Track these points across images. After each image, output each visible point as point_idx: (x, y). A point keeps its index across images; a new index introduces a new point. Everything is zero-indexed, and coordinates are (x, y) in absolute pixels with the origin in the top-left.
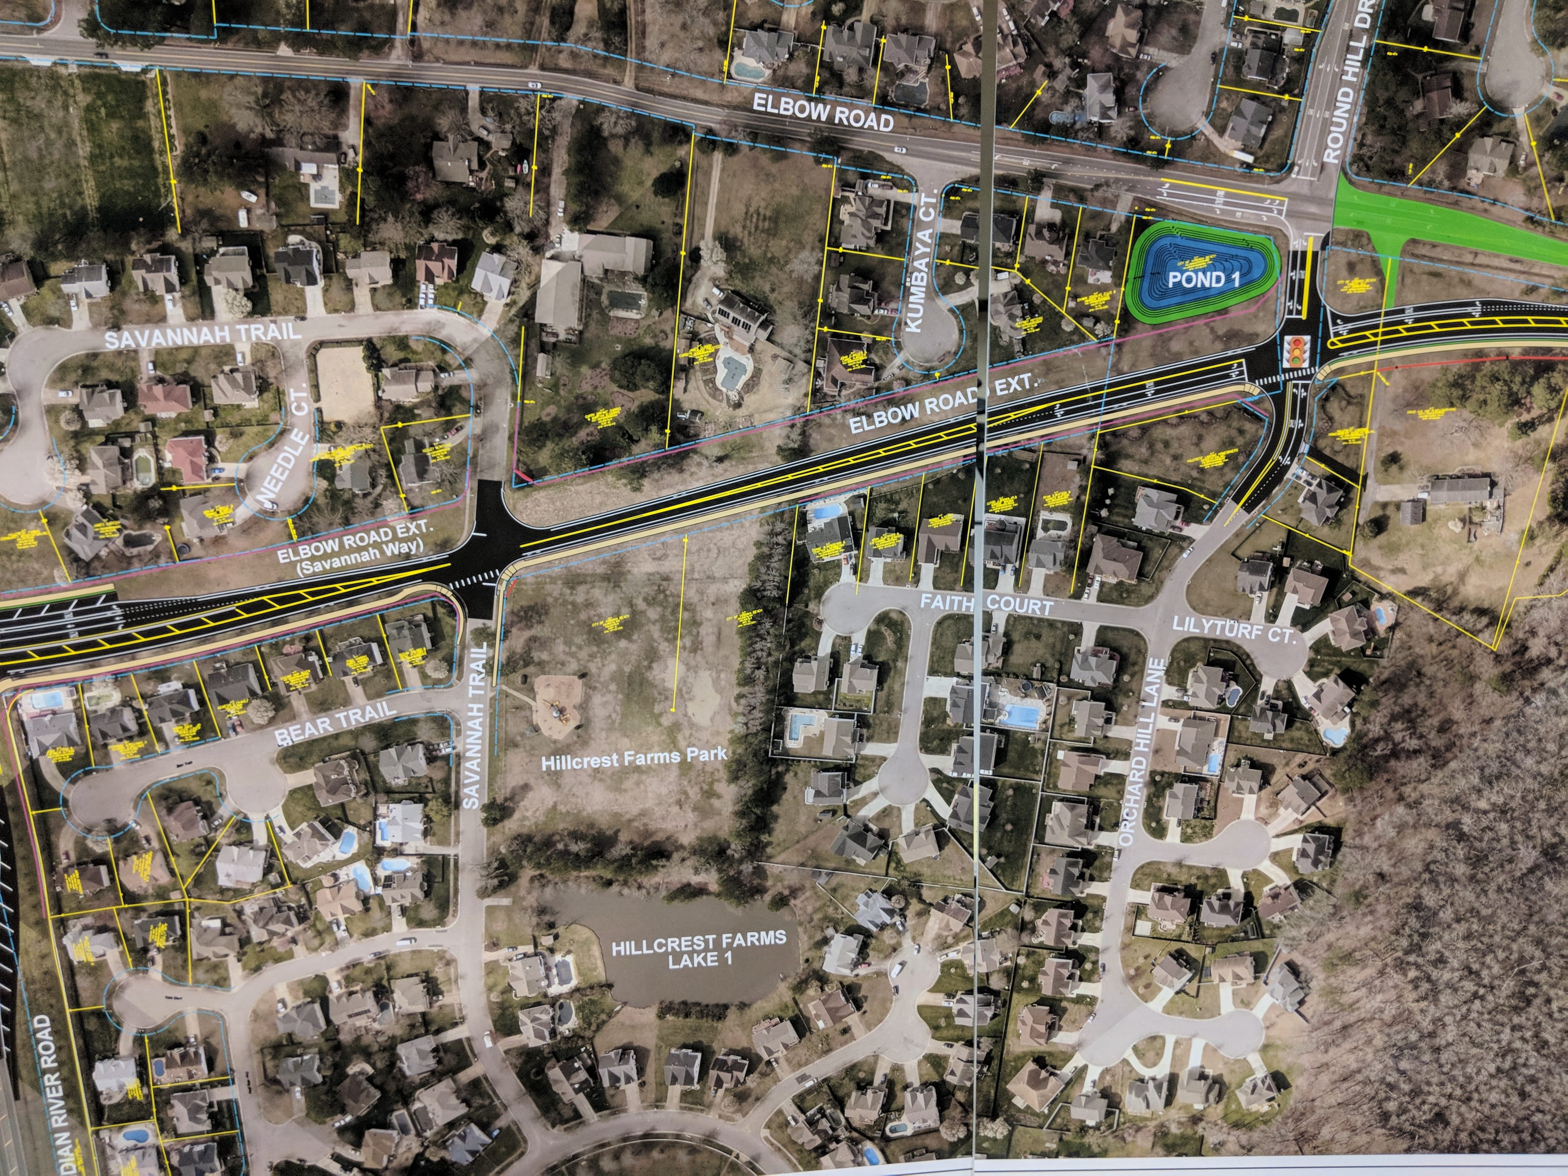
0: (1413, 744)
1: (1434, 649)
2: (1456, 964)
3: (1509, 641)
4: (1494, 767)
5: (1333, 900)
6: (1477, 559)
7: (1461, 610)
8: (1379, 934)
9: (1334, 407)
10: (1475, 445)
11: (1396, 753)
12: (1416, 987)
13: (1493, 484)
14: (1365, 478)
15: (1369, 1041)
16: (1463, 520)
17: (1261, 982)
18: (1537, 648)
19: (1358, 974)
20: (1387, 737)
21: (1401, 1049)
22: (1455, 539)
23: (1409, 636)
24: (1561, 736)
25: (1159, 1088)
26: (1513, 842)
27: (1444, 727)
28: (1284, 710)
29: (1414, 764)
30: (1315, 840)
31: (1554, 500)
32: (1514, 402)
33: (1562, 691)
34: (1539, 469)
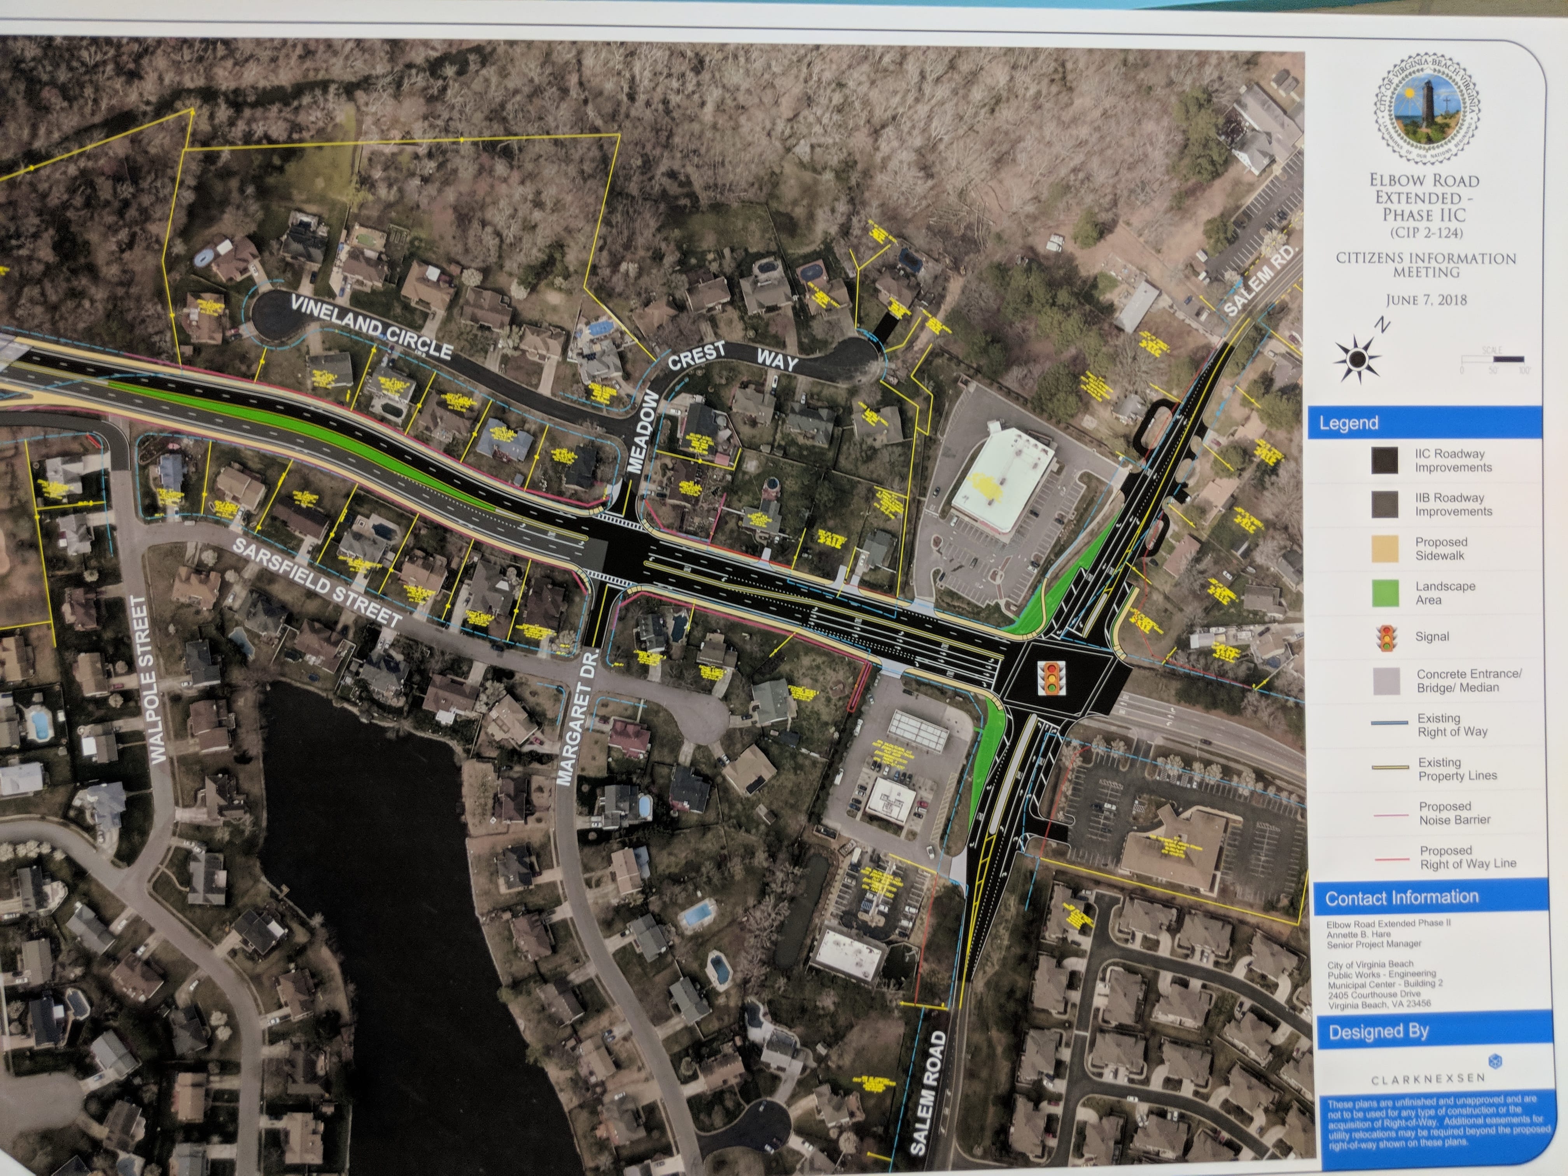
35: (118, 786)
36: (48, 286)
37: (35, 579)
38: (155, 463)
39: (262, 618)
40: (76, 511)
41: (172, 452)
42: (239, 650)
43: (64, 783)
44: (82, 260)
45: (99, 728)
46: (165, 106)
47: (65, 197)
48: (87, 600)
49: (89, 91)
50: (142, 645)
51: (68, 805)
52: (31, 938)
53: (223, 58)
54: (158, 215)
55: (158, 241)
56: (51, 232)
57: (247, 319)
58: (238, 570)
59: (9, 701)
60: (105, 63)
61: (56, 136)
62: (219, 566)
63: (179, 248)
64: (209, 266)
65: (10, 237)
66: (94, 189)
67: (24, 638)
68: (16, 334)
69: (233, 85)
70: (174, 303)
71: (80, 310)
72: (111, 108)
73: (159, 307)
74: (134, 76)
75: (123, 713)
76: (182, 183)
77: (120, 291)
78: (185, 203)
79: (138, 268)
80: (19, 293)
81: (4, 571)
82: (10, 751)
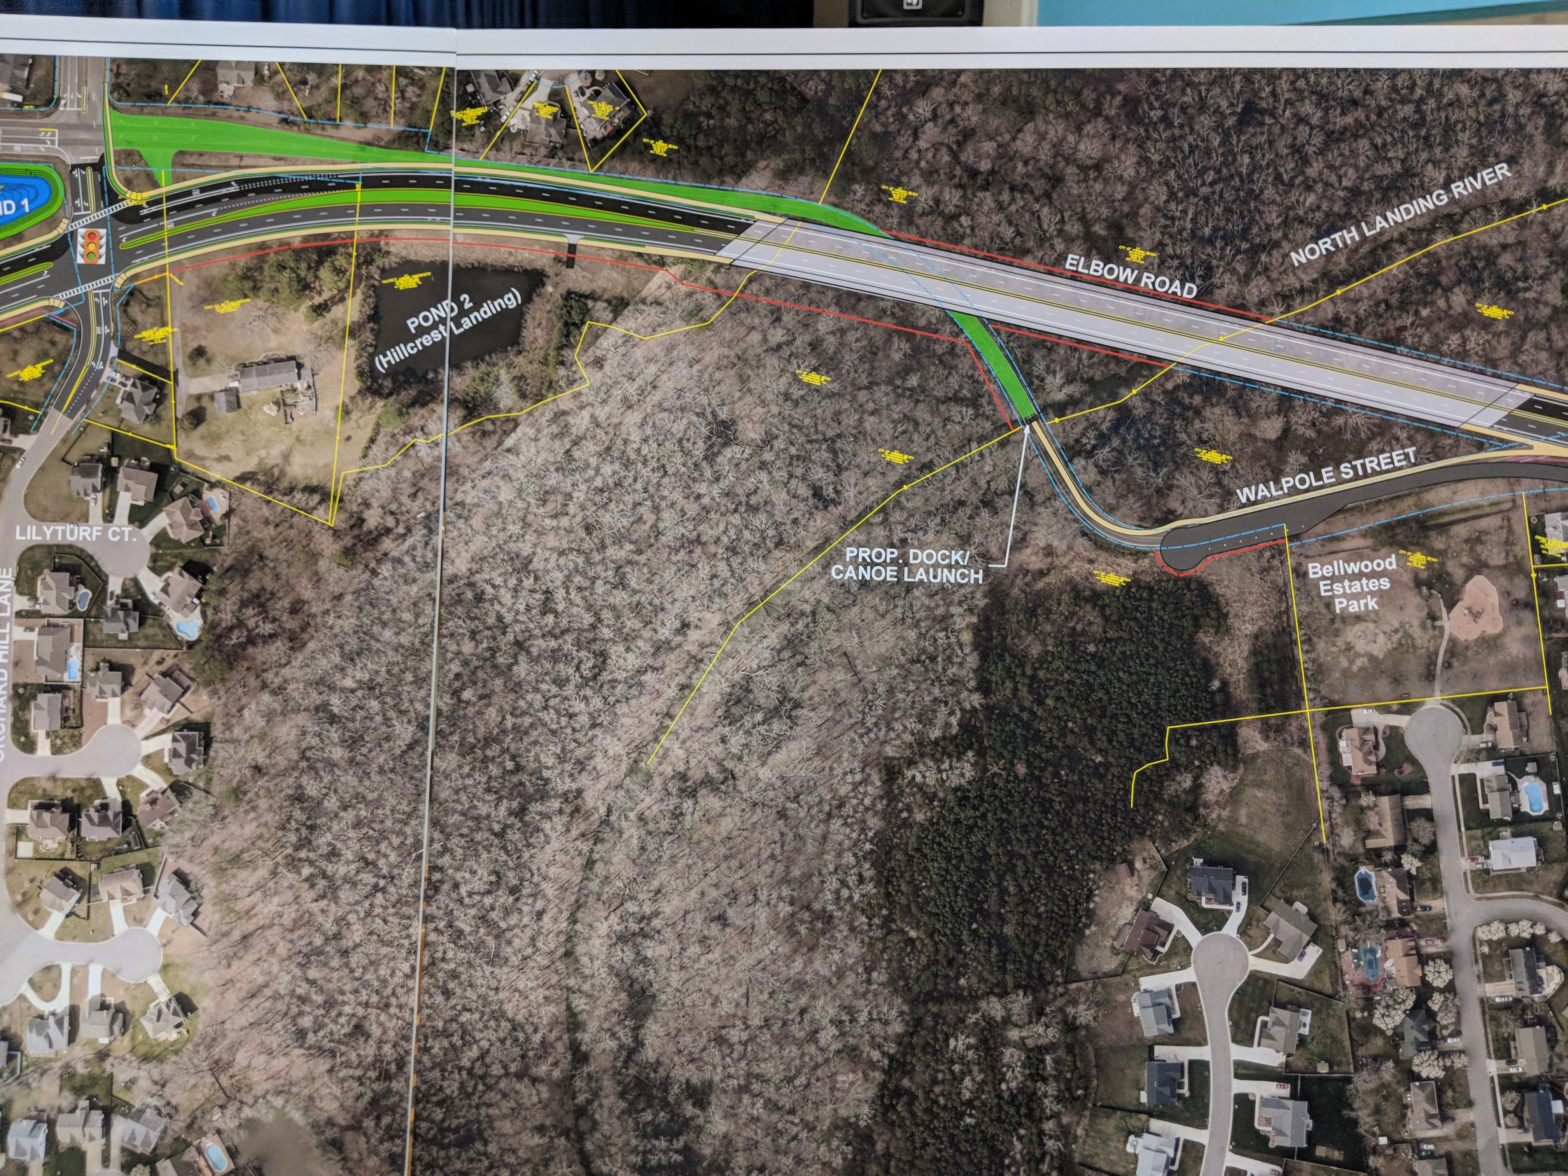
0: (267, 628)
1: (271, 530)
2: (350, 857)
3: (343, 516)
4: (353, 643)
5: (212, 800)
6: (298, 439)
7: (290, 490)
8: (264, 830)
9: (135, 310)
10: (276, 331)
11: (251, 641)
12: (313, 886)
13: (300, 366)
14: (176, 373)
15: (272, 950)
16: (277, 403)
17: (151, 895)
18: (373, 518)
19: (248, 878)
20: (240, 624)
21: (307, 956)
22: (272, 422)
23: (244, 520)
24: (415, 604)
25: (59, 1023)
26: (387, 720)
27: (296, 608)
28: (136, 607)
29: (273, 649)
30: (185, 738)
31: (361, 374)
32: (304, 287)
33: (407, 559)
34: (341, 346)
36: (1554, 331)
37: (1528, 640)
43: (1557, 861)
51: (1564, 884)
52: (1526, 1024)
56: (1561, 274)
59: (1501, 770)
65: (1519, 279)
67: (1518, 702)
68: (1518, 381)
80: (1523, 338)
81: (1497, 630)
82: (1502, 823)
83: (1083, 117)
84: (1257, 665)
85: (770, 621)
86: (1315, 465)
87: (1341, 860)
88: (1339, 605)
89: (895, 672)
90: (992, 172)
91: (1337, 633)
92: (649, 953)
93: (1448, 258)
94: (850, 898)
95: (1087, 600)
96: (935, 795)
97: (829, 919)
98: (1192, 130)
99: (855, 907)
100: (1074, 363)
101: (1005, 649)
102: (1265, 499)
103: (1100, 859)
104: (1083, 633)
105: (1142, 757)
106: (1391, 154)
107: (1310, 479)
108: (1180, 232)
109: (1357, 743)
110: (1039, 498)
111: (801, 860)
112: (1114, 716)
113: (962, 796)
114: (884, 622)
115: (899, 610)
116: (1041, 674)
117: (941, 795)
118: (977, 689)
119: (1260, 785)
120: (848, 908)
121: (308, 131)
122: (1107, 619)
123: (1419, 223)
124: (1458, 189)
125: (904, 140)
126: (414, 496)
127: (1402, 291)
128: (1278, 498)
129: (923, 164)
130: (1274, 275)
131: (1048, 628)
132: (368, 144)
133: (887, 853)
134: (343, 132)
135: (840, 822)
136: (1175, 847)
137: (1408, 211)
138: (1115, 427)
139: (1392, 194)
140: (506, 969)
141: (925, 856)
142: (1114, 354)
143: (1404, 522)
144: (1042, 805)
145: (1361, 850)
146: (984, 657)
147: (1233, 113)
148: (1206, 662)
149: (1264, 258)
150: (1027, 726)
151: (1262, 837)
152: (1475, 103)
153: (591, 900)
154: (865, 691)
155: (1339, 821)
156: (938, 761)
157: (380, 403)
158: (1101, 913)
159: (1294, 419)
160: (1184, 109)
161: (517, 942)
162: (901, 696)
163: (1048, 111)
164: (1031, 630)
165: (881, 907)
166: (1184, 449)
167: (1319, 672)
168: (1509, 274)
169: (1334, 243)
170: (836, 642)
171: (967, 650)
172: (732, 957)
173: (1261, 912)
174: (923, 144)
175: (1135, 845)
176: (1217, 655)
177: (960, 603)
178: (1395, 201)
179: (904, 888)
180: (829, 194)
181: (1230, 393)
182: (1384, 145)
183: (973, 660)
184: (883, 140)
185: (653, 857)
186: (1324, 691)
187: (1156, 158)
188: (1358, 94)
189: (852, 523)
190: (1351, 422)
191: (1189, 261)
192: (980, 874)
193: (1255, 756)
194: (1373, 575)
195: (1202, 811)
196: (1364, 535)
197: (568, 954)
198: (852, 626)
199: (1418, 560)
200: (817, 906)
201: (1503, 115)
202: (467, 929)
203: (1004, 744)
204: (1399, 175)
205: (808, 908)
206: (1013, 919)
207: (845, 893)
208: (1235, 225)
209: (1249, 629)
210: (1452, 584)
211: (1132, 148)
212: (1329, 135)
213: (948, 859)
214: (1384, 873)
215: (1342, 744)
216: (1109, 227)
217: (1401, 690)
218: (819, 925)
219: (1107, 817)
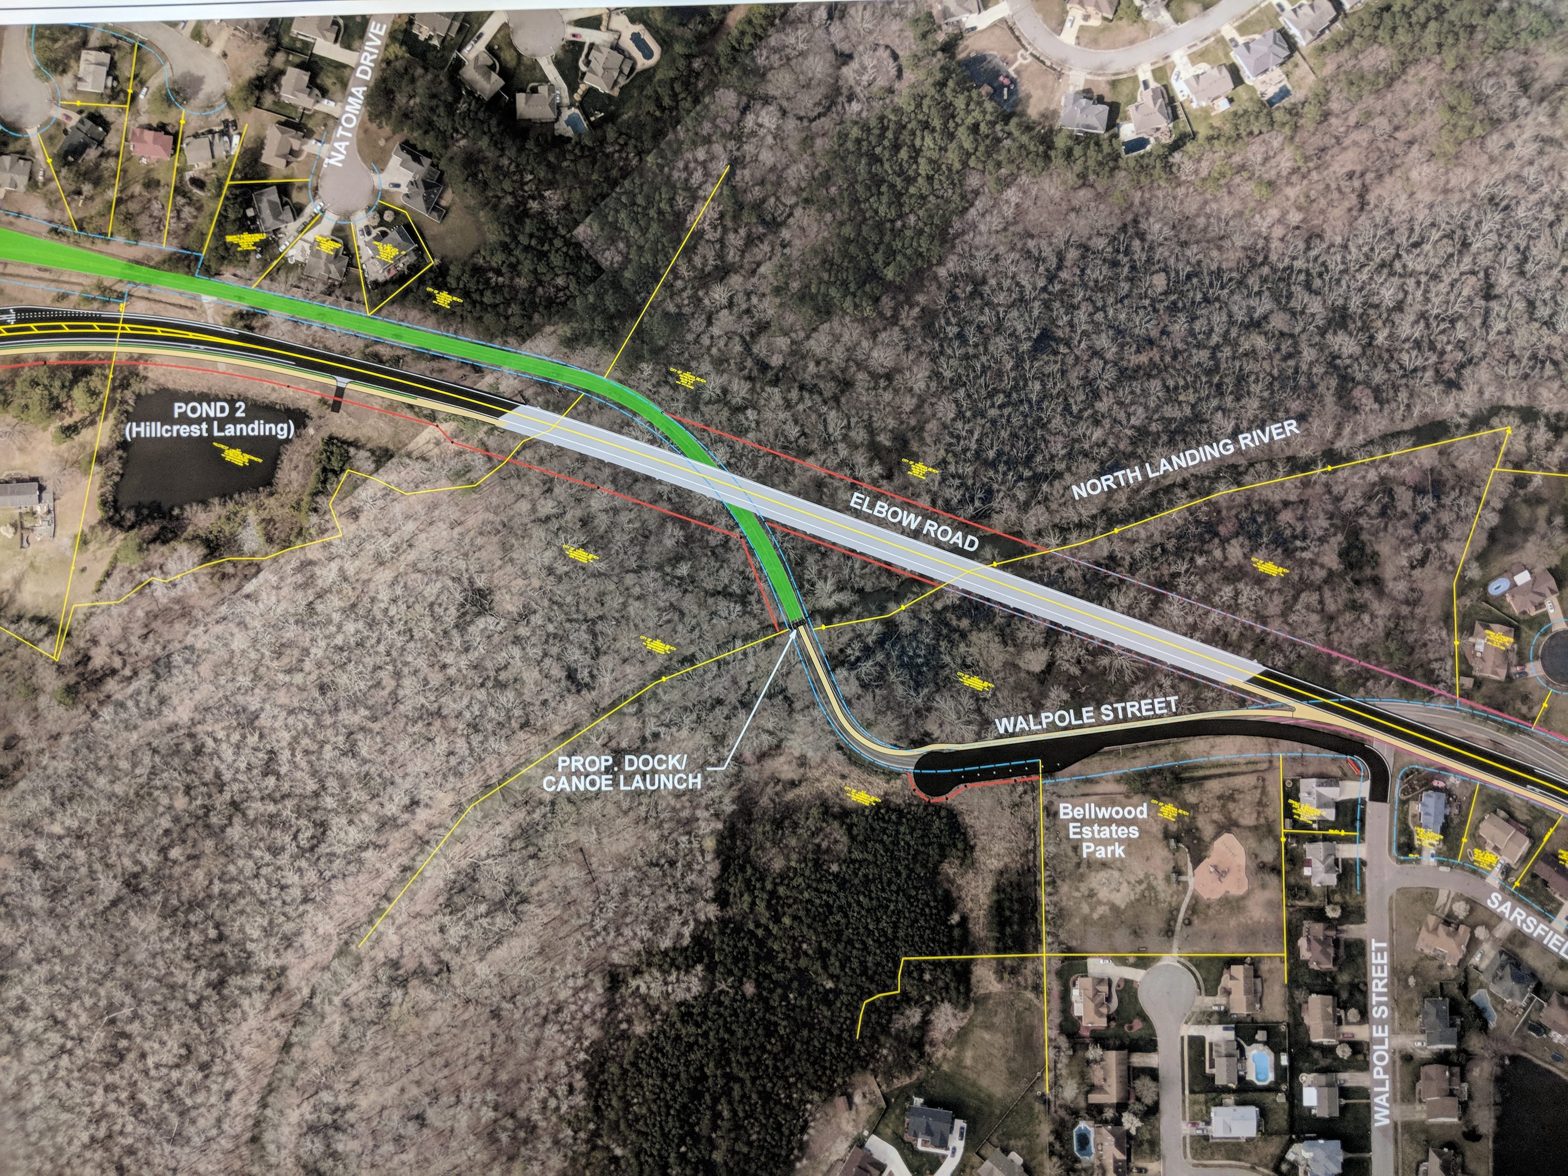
3: (69, 652)
4: (65, 788)
6: (32, 565)
7: (18, 619)
10: (21, 449)
13: (42, 489)
16: (14, 525)
18: (99, 658)
22: (7, 545)
24: (133, 753)
26: (92, 873)
27: (10, 744)
31: (104, 503)
32: (56, 406)
33: (130, 703)
34: (86, 472)
35: (1336, 1144)
36: (1327, 594)
37: (1272, 905)
38: (1417, 799)
39: (1509, 983)
40: (1326, 839)
41: (1436, 789)
42: (1480, 1013)
43: (1277, 1133)
44: (1368, 572)
45: (1323, 1078)
46: (1479, 421)
47: (1361, 503)
48: (1326, 937)
49: (1403, 396)
50: (1379, 994)
51: (1282, 1159)
53: (1549, 378)
54: (1456, 535)
55: (1453, 562)
56: (1340, 537)
57: (1536, 657)
58: (1490, 927)
59: (1231, 1035)
60: (1424, 369)
61: (1361, 438)
62: (1471, 921)
63: (1474, 572)
64: (1503, 595)
65: (1295, 537)
66: (1393, 499)
67: (1255, 968)
69: (1556, 408)
70: (1461, 629)
71: (1359, 625)
72: (1424, 416)
73: (1444, 633)
74: (1452, 385)
75: (1346, 1065)
76: (1487, 503)
77: (1405, 610)
78: (1487, 525)
79: (1427, 588)
80: (1296, 598)
81: (1241, 892)
82: (1226, 1090)
83: (879, 324)
84: (998, 902)
85: (505, 807)
86: (1076, 703)
87: (1062, 1113)
88: (1086, 850)
89: (632, 874)
90: (783, 367)
91: (1081, 878)
92: (340, 1147)
93: (1229, 508)
94: (557, 1109)
95: (835, 817)
96: (657, 1008)
97: (532, 1128)
98: (986, 349)
99: (561, 1118)
100: (846, 571)
101: (748, 860)
102: (1023, 732)
103: (820, 1090)
104: (828, 851)
105: (873, 987)
106: (1181, 398)
107: (1070, 717)
108: (965, 450)
109: (1090, 993)
110: (798, 705)
111: (511, 1065)
112: (850, 942)
113: (685, 1011)
114: (626, 820)
115: (643, 808)
116: (781, 890)
117: (664, 1008)
118: (714, 900)
119: (989, 1027)
120: (554, 1119)
121: (77, 243)
122: (853, 838)
123: (1203, 470)
124: (1245, 440)
125: (697, 324)
126: (145, 637)
127: (1179, 538)
128: (1036, 733)
129: (714, 351)
130: (1054, 506)
131: (793, 842)
132: (138, 263)
133: (602, 1065)
134: (112, 248)
135: (556, 1028)
136: (897, 1084)
137: (1193, 457)
138: (881, 642)
139: (1178, 438)
140: (187, 1150)
141: (640, 1071)
142: (887, 569)
143: (1158, 772)
144: (766, 1028)
145: (1082, 1104)
146: (725, 867)
147: (1029, 338)
148: (948, 893)
149: (1045, 487)
150: (761, 943)
151: (984, 1082)
152: (1270, 357)
153: (285, 1084)
154: (598, 891)
155: (1064, 1072)
156: (666, 972)
157: (120, 536)
158: (814, 1148)
159: (1059, 654)
160: (980, 328)
161: (201, 1122)
162: (634, 900)
163: (845, 313)
164: (774, 843)
165: (589, 1121)
166: (947, 671)
167: (1060, 916)
168: (1288, 532)
169: (1117, 481)
170: (573, 837)
171: (709, 857)
172: (426, 1160)
173: (976, 1159)
174: (716, 331)
175: (857, 1078)
176: (960, 888)
177: (707, 807)
178: (1181, 446)
179: (614, 1102)
180: (615, 369)
181: (998, 620)
182: (1176, 388)
183: (713, 869)
184: (677, 321)
185: (355, 1046)
186: (1063, 936)
187: (948, 374)
188: (1154, 333)
189: (605, 710)
190: (1117, 663)
191: (970, 482)
192: (696, 1095)
193: (987, 997)
194: (1124, 822)
195: (927, 1048)
196: (1119, 780)
197: (254, 1140)
198: (592, 821)
199: (1169, 811)
200: (522, 1114)
201: (1296, 371)
202: (150, 1103)
203: (736, 961)
204: (1188, 420)
205: (512, 1115)
206: (724, 1145)
207: (552, 1103)
208: (1020, 451)
209: (995, 864)
210: (1200, 839)
211: (925, 362)
212: (1122, 371)
213: (664, 1076)
214: (1104, 1130)
215: (1075, 993)
216: (895, 439)
217: (1139, 943)
218: (522, 1134)
219: (831, 1047)
